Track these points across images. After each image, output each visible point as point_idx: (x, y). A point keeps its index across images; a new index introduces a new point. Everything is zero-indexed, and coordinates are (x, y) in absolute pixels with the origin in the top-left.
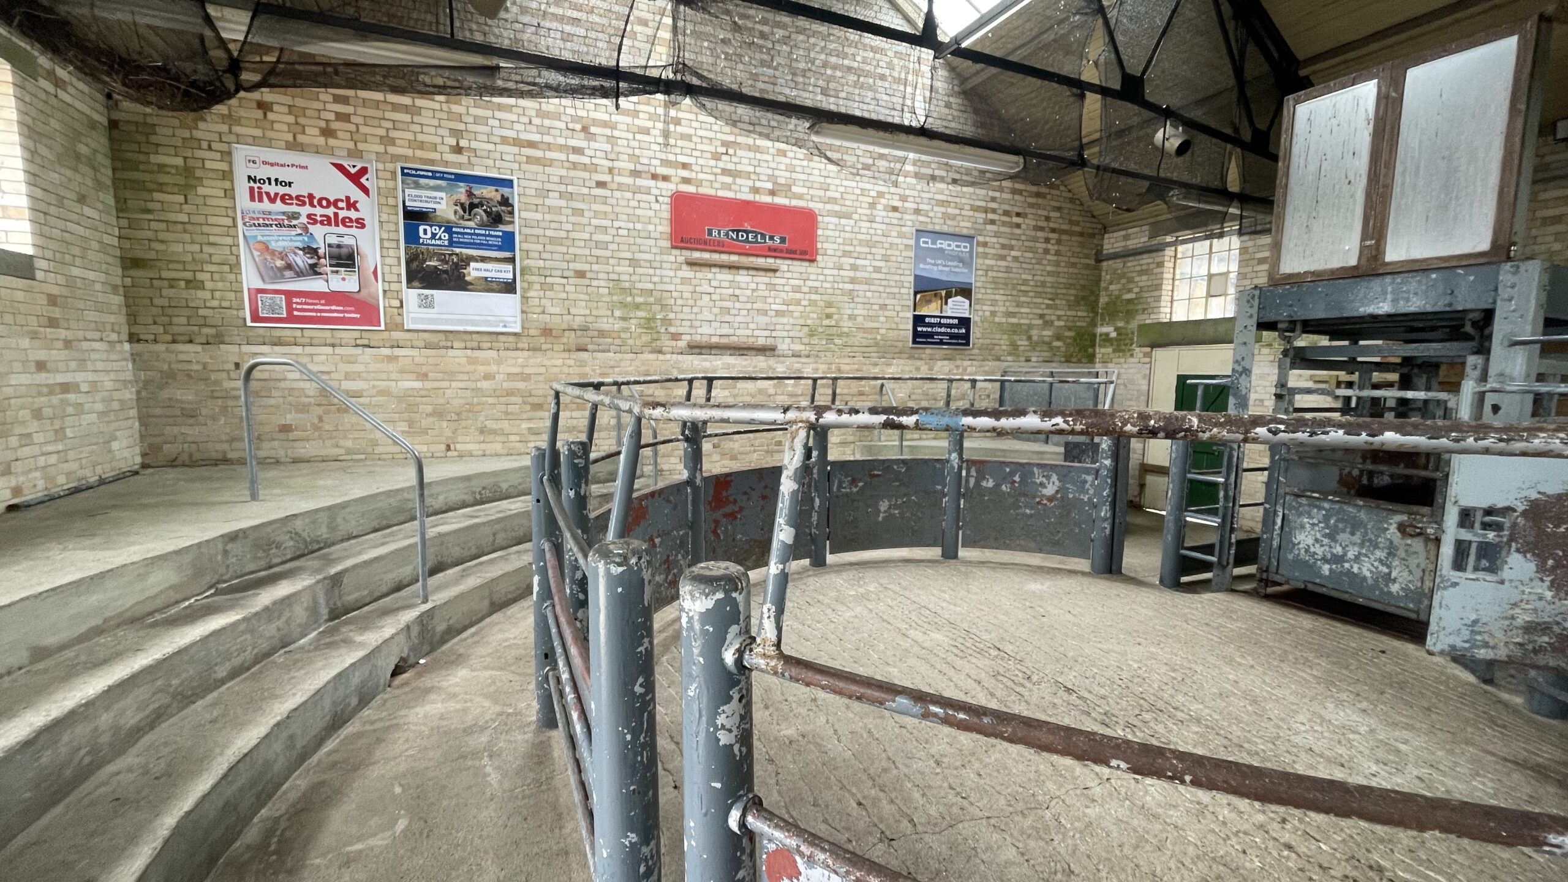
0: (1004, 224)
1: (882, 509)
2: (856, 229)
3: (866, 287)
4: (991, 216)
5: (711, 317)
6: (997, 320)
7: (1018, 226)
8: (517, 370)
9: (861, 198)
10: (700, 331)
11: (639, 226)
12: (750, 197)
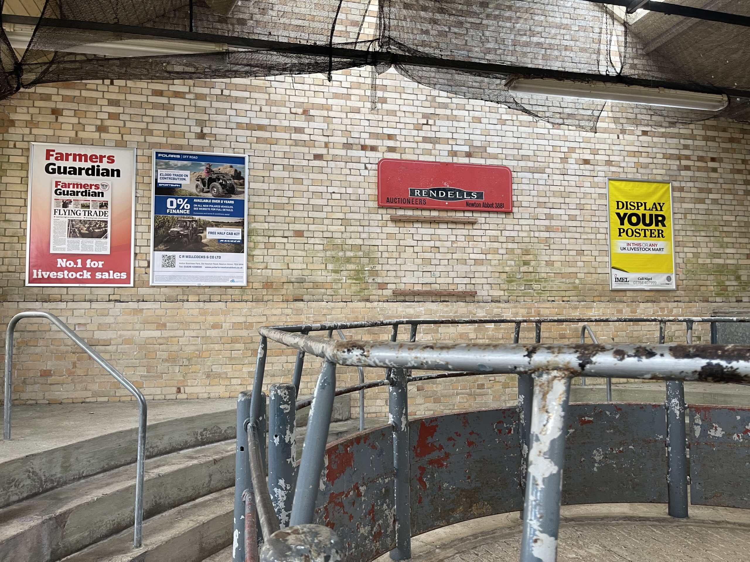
0: (699, 169)
1: (597, 458)
2: (550, 182)
3: (562, 235)
4: (684, 162)
5: (415, 268)
6: (700, 261)
7: (715, 170)
8: (242, 319)
9: (552, 154)
10: (404, 280)
11: (350, 190)
12: (449, 160)
